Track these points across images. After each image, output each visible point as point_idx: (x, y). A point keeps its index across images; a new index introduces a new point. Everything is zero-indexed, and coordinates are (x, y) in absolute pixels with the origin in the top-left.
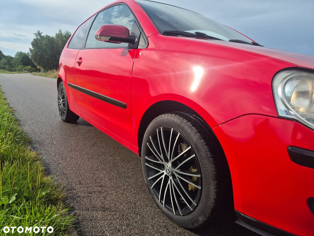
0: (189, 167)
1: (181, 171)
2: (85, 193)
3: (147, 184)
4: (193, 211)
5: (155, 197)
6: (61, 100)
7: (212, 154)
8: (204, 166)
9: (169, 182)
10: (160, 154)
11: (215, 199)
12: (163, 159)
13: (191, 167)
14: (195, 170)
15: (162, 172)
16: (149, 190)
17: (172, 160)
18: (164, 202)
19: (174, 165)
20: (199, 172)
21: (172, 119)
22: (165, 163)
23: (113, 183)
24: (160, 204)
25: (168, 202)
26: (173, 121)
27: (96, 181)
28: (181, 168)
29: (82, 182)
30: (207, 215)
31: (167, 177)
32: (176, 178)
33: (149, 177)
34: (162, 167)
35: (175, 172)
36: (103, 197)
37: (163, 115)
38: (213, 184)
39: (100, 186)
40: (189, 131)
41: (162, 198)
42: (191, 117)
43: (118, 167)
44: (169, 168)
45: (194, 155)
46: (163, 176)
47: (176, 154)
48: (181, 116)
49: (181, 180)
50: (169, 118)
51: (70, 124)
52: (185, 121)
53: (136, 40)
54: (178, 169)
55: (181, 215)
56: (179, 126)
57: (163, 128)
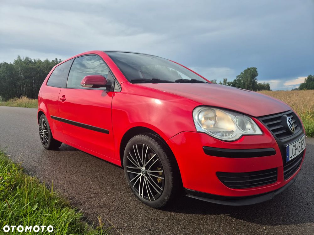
0: (157, 168)
1: (151, 171)
2: (84, 200)
3: (130, 185)
4: (161, 194)
5: (136, 193)
6: (44, 131)
7: (168, 156)
8: (164, 164)
9: (145, 180)
10: (137, 162)
11: (172, 183)
12: (139, 165)
13: (158, 167)
14: (160, 169)
15: (139, 174)
16: (132, 189)
17: (145, 165)
18: (143, 195)
19: (147, 168)
20: (162, 169)
21: (143, 138)
22: (140, 168)
23: (103, 190)
24: (140, 197)
25: (145, 194)
26: (143, 139)
27: (90, 190)
28: (152, 169)
29: (79, 192)
30: (170, 195)
31: (143, 177)
32: (149, 176)
33: (130, 180)
34: (139, 171)
35: (148, 172)
36: (98, 200)
37: (136, 136)
38: (170, 174)
39: (94, 194)
40: (154, 144)
41: (141, 192)
42: (154, 135)
43: (105, 179)
44: (143, 170)
45: (158, 159)
46: (140, 177)
47: (147, 160)
48: (148, 135)
49: (152, 177)
50: (141, 137)
51: (54, 151)
52: (151, 138)
53: (112, 85)
54: (149, 170)
55: (154, 200)
56: (147, 142)
57: (137, 145)
